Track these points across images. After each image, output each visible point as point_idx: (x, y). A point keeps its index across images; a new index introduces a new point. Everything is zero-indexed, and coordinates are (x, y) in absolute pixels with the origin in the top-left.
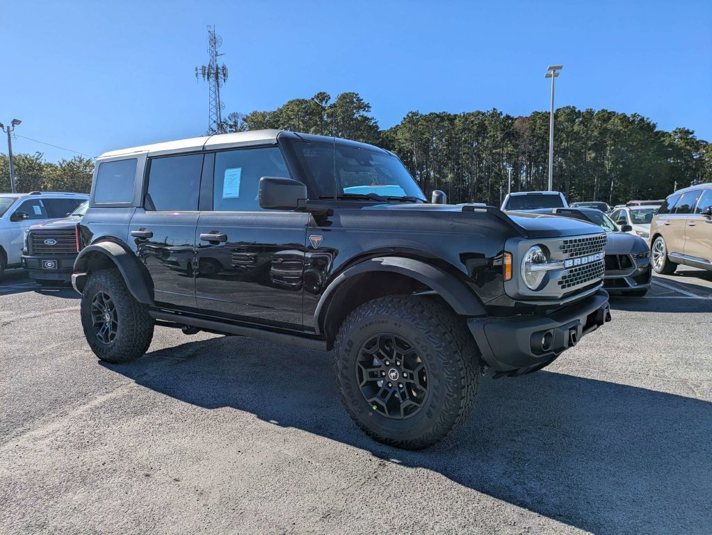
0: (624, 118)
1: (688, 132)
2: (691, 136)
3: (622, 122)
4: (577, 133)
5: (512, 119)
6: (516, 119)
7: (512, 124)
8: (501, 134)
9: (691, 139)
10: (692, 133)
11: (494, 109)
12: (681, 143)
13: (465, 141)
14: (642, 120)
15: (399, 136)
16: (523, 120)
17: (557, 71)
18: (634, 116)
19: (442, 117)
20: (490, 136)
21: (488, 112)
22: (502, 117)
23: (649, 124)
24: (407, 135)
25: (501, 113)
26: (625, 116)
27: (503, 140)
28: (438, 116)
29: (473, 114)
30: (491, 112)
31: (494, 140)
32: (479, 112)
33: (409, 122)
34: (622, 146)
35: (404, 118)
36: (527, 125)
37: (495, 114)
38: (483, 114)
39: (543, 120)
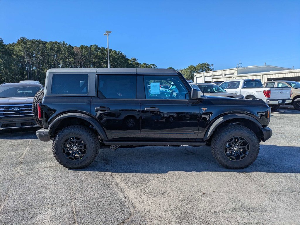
0: (116, 52)
1: (135, 60)
2: (136, 61)
3: (115, 54)
4: (99, 56)
5: (72, 47)
6: (74, 47)
7: (73, 49)
8: (68, 53)
9: (137, 62)
10: (137, 60)
11: (64, 42)
12: (134, 63)
13: (51, 55)
14: (121, 53)
15: (16, 48)
16: (77, 48)
17: (109, 33)
18: (119, 52)
19: (40, 42)
20: (63, 53)
21: (61, 42)
22: (67, 45)
23: (124, 55)
24: (21, 48)
25: (67, 44)
26: (116, 51)
27: (68, 55)
28: (37, 41)
29: (54, 43)
30: (62, 43)
31: (65, 55)
32: (57, 42)
33: (21, 42)
34: (116, 63)
35: (18, 40)
36: (79, 51)
37: (64, 44)
38: (59, 43)
39: (86, 49)
